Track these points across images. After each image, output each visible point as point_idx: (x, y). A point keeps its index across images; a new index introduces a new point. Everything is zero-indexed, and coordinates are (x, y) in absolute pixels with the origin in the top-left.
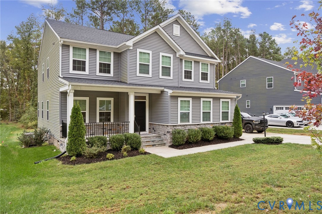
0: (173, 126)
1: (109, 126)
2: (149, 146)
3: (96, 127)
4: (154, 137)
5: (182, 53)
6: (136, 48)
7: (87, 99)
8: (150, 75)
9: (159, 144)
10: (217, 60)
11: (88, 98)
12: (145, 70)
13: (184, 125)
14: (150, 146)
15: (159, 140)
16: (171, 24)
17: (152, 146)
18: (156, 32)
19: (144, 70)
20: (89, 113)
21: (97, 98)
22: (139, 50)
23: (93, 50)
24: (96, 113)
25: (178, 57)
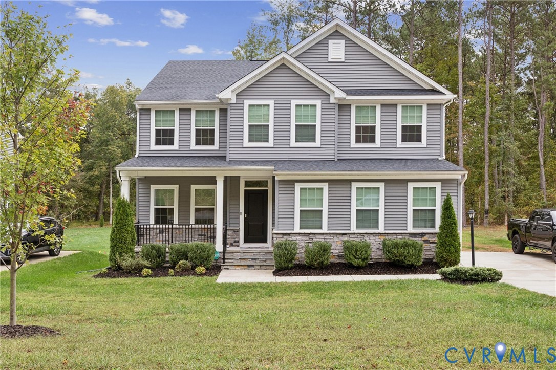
0: (283, 234)
1: (209, 232)
2: (240, 267)
3: (187, 232)
4: (261, 254)
5: (339, 94)
6: (242, 100)
7: (176, 188)
8: (271, 143)
9: (260, 266)
10: (446, 95)
11: (178, 186)
12: (261, 135)
13: (309, 234)
14: (242, 267)
15: (266, 259)
16: (324, 42)
17: (246, 267)
18: (283, 64)
19: (258, 135)
20: (179, 210)
21: (192, 186)
22: (247, 103)
23: (185, 111)
24: (190, 209)
25: (335, 104)
